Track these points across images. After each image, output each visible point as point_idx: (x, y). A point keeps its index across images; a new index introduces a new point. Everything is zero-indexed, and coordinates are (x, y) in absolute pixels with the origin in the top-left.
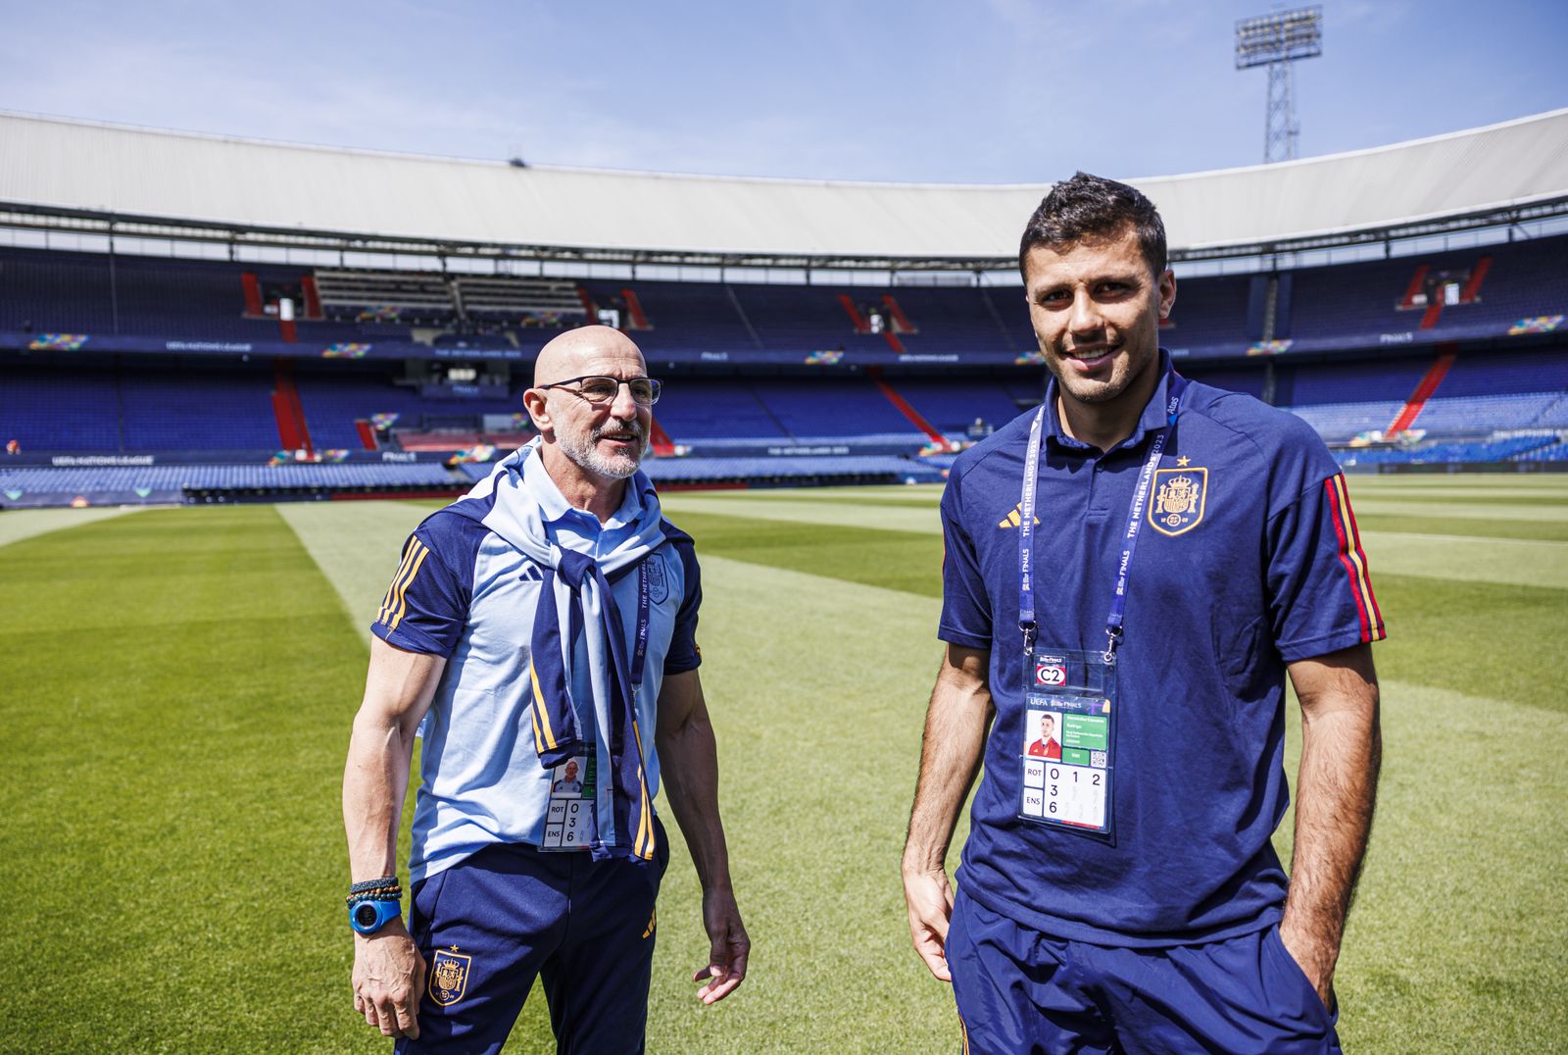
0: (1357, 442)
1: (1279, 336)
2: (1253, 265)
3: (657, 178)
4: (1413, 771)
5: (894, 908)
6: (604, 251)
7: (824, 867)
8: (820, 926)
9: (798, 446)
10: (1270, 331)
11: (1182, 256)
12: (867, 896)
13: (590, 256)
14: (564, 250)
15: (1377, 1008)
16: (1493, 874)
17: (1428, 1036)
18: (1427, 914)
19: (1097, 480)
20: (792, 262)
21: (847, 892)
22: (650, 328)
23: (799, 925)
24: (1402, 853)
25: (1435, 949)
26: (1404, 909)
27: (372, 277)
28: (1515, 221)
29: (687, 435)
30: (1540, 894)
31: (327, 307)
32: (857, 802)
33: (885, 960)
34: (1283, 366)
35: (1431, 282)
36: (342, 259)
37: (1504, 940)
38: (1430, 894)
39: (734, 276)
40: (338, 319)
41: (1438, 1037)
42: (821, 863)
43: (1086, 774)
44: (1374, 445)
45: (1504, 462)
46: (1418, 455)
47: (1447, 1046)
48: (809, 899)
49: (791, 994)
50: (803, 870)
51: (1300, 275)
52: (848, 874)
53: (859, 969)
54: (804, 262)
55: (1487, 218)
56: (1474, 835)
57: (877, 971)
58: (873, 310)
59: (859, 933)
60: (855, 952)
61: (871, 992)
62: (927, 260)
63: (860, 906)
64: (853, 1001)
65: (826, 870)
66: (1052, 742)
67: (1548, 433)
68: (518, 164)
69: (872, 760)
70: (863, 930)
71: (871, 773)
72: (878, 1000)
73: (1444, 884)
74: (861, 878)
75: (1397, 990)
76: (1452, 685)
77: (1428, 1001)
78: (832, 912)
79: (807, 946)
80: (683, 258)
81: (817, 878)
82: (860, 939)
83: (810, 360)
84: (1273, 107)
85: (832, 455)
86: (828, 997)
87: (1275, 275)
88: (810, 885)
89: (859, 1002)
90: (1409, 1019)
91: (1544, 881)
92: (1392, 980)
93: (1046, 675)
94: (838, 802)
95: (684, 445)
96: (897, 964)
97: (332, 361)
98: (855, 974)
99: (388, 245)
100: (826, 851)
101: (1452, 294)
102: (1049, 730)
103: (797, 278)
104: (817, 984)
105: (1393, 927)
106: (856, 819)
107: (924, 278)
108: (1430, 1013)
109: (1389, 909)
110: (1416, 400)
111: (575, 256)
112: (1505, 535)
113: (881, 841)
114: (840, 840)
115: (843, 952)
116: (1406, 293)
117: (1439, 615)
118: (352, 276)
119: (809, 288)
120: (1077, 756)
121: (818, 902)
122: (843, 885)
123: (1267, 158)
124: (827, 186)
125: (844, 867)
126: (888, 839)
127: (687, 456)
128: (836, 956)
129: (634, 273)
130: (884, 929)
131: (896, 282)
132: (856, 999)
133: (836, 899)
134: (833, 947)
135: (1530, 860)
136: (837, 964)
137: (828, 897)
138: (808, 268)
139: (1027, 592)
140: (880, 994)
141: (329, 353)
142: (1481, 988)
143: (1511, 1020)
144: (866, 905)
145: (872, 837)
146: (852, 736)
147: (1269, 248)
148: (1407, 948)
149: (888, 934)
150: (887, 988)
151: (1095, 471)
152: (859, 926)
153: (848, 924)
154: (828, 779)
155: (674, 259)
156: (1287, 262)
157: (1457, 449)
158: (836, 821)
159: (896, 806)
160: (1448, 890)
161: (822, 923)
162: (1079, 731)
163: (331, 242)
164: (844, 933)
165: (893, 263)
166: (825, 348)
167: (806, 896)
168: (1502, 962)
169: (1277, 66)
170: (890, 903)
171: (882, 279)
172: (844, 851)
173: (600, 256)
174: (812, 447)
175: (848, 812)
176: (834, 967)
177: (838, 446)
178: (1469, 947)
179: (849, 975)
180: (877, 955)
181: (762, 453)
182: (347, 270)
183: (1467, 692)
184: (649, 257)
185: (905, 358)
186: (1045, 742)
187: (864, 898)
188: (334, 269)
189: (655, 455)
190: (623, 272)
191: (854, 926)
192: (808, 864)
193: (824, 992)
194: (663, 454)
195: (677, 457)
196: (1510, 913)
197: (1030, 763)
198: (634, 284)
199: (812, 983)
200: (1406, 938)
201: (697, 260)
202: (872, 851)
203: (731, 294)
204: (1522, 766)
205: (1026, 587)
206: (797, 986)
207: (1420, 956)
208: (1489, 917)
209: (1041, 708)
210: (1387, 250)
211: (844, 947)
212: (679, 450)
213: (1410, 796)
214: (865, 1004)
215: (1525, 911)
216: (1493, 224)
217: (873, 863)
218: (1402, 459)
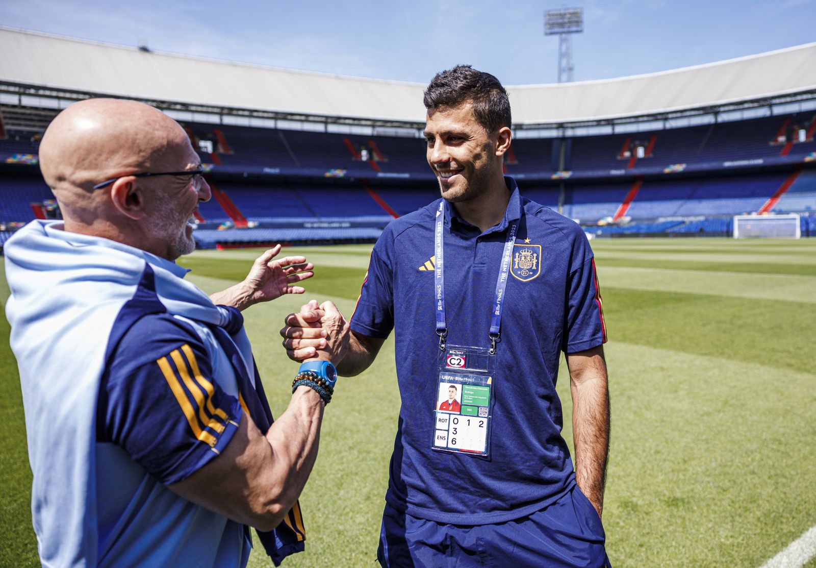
0: (602, 223)
1: (566, 169)
2: (554, 134)
3: (235, 65)
4: (634, 390)
5: (371, 496)
6: (202, 106)
7: (330, 474)
8: (327, 512)
9: (321, 222)
10: (562, 166)
11: (520, 127)
12: (356, 490)
13: (193, 108)
14: (176, 104)
15: (624, 521)
16: (672, 441)
17: (648, 533)
18: (644, 466)
19: (478, 246)
20: (317, 119)
21: (344, 489)
22: (232, 152)
23: (314, 514)
24: (631, 433)
25: (648, 485)
26: (633, 464)
27: (43, 113)
28: (666, 119)
29: (255, 215)
30: (692, 449)
31: (9, 131)
32: (351, 431)
33: (366, 529)
34: (569, 185)
35: (632, 145)
36: (20, 100)
37: (678, 476)
38: (645, 454)
39: (283, 125)
40: (17, 138)
41: (653, 534)
42: (329, 472)
43: (475, 421)
44: (609, 225)
45: (663, 233)
46: (628, 229)
47: (657, 538)
48: (321, 496)
49: (308, 561)
50: (318, 478)
51: (576, 140)
52: (345, 477)
53: (350, 537)
54: (323, 119)
55: (655, 117)
56: (662, 421)
57: (361, 537)
58: (363, 147)
59: (351, 514)
60: (348, 527)
61: (357, 552)
62: (392, 122)
63: (352, 497)
64: (346, 559)
65: (331, 476)
66: (455, 401)
67: (680, 219)
68: (144, 49)
69: (360, 405)
70: (353, 512)
71: (360, 413)
72: (361, 556)
73: (650, 449)
74: (352, 479)
75: (633, 510)
76: (648, 343)
77: (647, 514)
78: (334, 502)
79: (319, 527)
80: (252, 113)
81: (326, 481)
82: (351, 518)
83: (328, 174)
84: (562, 55)
85: (341, 228)
86: (331, 558)
87: (563, 139)
88: (321, 486)
89: (350, 559)
90: (639, 526)
91: (693, 442)
92: (630, 504)
93: (453, 361)
94: (340, 432)
95: (254, 221)
96: (373, 531)
97: (13, 165)
98: (348, 541)
99: (54, 94)
100: (331, 464)
101: (641, 152)
102: (453, 394)
103: (320, 128)
104: (324, 551)
105: (629, 475)
106: (350, 442)
107: (390, 131)
108: (648, 520)
109: (626, 465)
110: (626, 203)
111: (183, 108)
112: (666, 268)
113: (365, 454)
114: (340, 456)
115: (341, 528)
116: (621, 151)
117: (640, 308)
118: (28, 111)
119: (326, 135)
120: (470, 410)
121: (326, 497)
122: (342, 484)
123: (560, 81)
124: (337, 78)
125: (342, 473)
126: (368, 452)
127: (255, 228)
128: (337, 531)
129: (221, 120)
130: (365, 509)
131: (375, 133)
132: (348, 558)
133: (337, 494)
134: (335, 525)
135: (687, 432)
136: (337, 536)
137: (332, 493)
138: (326, 123)
139: (441, 311)
140: (362, 552)
141: (10, 160)
142: (670, 503)
143: (684, 518)
144: (355, 496)
145: (360, 452)
146: (349, 391)
147: (561, 126)
148: (636, 485)
149: (368, 513)
150: (367, 547)
151: (477, 242)
152: (351, 510)
153: (344, 509)
154: (334, 419)
155: (246, 113)
156: (569, 133)
157: (644, 226)
158: (338, 445)
159: (374, 432)
160: (652, 452)
161: (328, 511)
162: (472, 395)
163: (12, 89)
164: (341, 515)
165: (374, 123)
166: (337, 168)
167: (320, 493)
168: (678, 487)
169: (564, 36)
170: (370, 493)
171: (367, 131)
172: (343, 463)
173: (199, 109)
174: (330, 223)
175: (345, 438)
176: (335, 539)
177: (344, 222)
178: (664, 481)
179: (344, 542)
180: (361, 526)
181: (301, 226)
182: (24, 107)
183: (655, 347)
184: (231, 111)
185: (381, 175)
186: (450, 402)
187: (354, 492)
188: (14, 106)
189: (236, 227)
190: (214, 119)
191: (348, 510)
192: (320, 474)
193: (328, 555)
194: (241, 226)
195: (249, 229)
196: (680, 461)
197: (440, 415)
198: (221, 127)
199: (321, 551)
200: (635, 480)
201: (260, 114)
202: (359, 461)
203: (281, 135)
204: (680, 383)
205: (440, 308)
206: (312, 554)
207: (642, 489)
208: (671, 464)
209: (450, 381)
210: (613, 129)
211: (341, 524)
212: (251, 224)
213: (633, 403)
214: (353, 560)
215: (686, 459)
216: (657, 120)
217: (359, 469)
218: (620, 231)
